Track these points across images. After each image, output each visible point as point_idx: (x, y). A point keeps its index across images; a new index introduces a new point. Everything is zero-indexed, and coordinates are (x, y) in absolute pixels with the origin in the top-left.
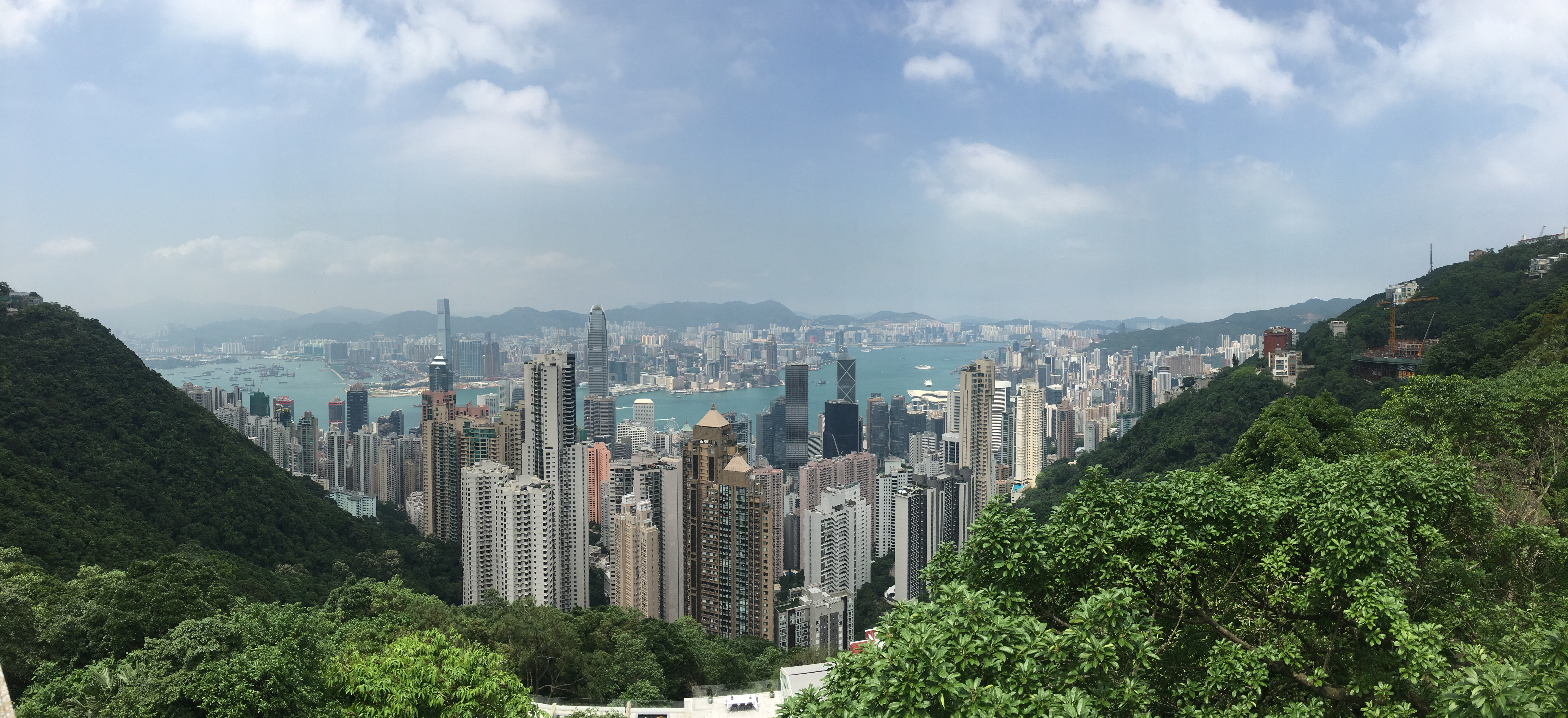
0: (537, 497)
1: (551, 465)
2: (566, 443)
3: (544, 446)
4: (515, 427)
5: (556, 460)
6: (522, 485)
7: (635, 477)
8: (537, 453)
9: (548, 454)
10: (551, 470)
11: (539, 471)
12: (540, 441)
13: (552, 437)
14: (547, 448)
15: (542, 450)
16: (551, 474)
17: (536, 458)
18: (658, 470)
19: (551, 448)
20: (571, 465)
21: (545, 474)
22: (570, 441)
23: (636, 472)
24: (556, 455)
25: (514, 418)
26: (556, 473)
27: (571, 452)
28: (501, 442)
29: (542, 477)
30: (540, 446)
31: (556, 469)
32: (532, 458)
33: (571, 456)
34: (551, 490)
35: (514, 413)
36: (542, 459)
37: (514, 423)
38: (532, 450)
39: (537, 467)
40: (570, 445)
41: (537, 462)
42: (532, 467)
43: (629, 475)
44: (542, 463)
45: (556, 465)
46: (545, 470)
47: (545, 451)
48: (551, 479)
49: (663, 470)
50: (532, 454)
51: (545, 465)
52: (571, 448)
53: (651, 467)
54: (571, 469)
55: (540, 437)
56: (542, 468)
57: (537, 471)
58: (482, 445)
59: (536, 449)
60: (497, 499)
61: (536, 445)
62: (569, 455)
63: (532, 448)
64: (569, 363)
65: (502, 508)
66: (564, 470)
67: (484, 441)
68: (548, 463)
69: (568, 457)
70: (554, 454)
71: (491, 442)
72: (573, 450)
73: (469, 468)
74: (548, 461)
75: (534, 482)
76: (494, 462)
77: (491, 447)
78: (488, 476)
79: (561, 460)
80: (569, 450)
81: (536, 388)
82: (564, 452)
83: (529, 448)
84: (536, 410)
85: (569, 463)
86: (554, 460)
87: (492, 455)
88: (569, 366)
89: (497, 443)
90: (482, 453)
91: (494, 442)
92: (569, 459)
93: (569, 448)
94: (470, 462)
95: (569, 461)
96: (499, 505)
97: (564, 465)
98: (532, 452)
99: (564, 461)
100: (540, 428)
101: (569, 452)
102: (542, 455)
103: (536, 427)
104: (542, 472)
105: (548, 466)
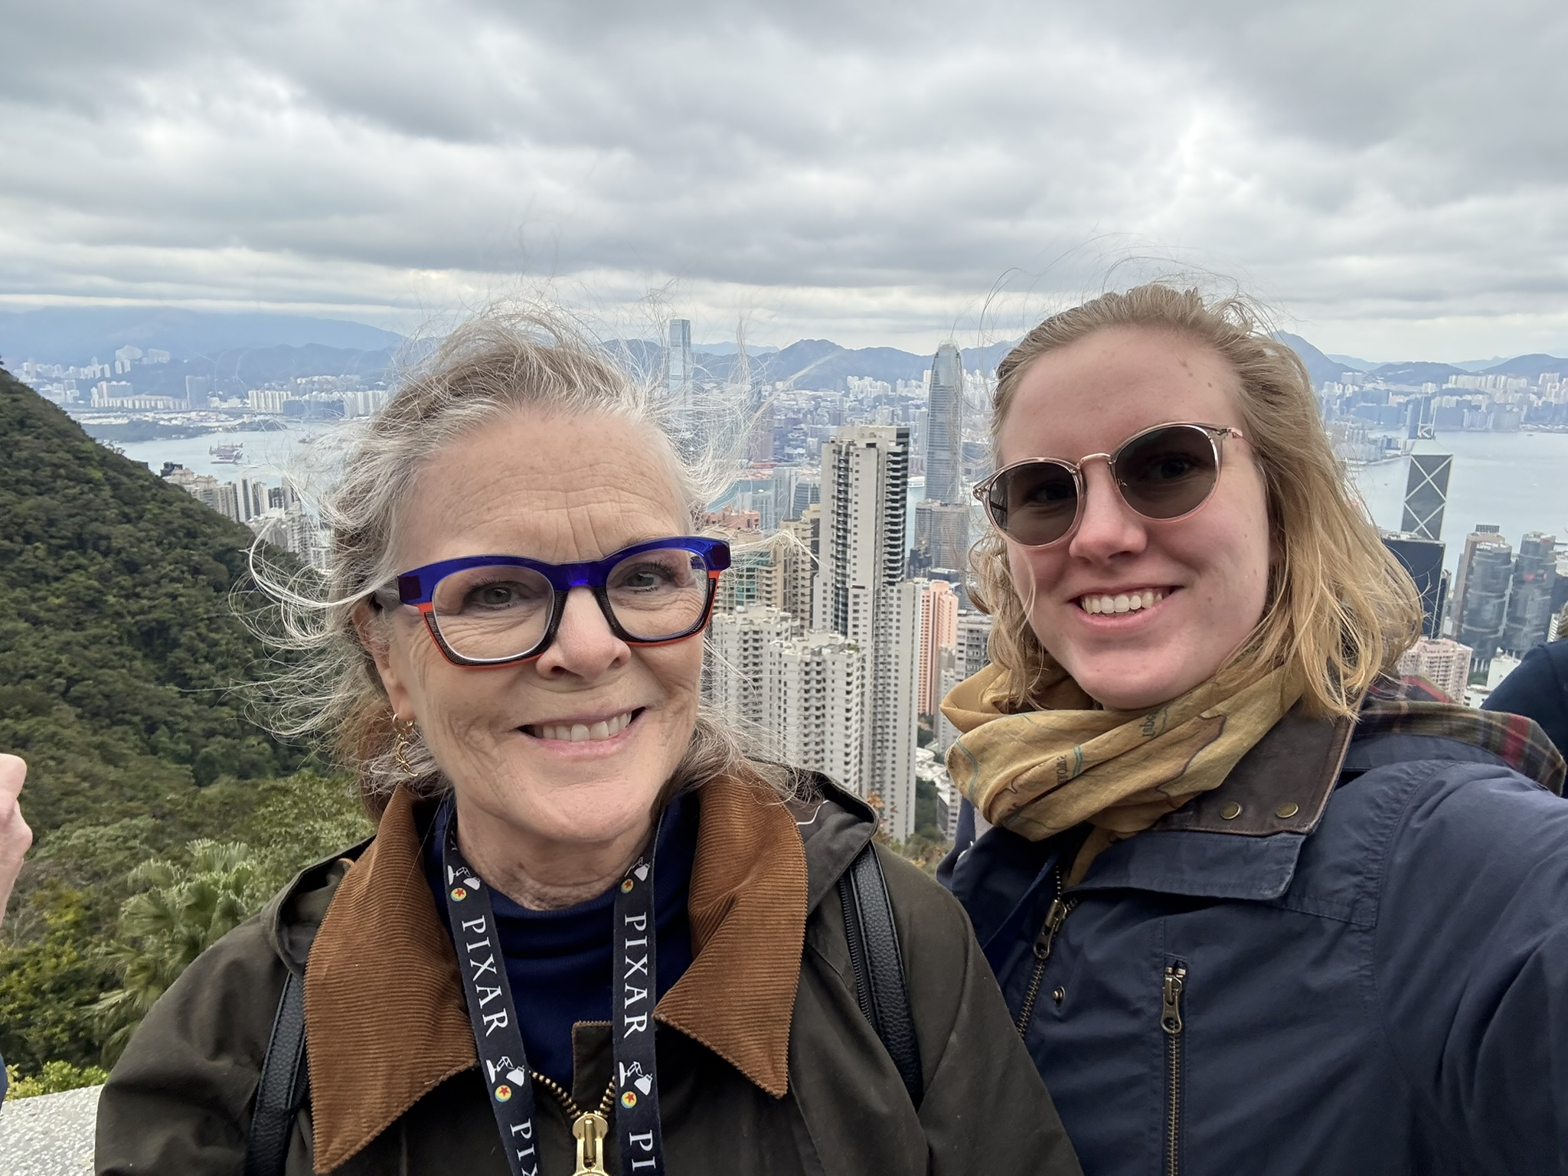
0: (838, 667)
1: (860, 615)
2: (888, 579)
3: (850, 584)
4: (801, 550)
5: (870, 607)
6: (813, 645)
8: (837, 595)
9: (856, 596)
10: (860, 623)
11: (841, 622)
12: (845, 575)
13: (864, 569)
14: (854, 587)
15: (847, 590)
16: (860, 630)
17: (837, 602)
19: (863, 588)
20: (894, 617)
21: (850, 630)
22: (894, 576)
24: (870, 599)
25: (800, 532)
26: (869, 630)
27: (895, 595)
28: (779, 574)
29: (845, 633)
30: (844, 582)
31: (869, 622)
32: (830, 603)
33: (895, 602)
34: (860, 655)
35: (800, 524)
36: (846, 605)
37: (801, 542)
38: (830, 588)
39: (837, 616)
40: (892, 584)
41: (837, 609)
42: (830, 617)
44: (846, 611)
45: (870, 614)
46: (850, 623)
47: (852, 592)
48: (860, 637)
50: (830, 595)
51: (851, 615)
52: (895, 588)
54: (894, 624)
55: (845, 567)
56: (845, 619)
57: (836, 624)
58: (749, 577)
59: (837, 588)
60: (772, 667)
61: (837, 581)
62: (892, 598)
63: (829, 585)
64: (898, 444)
65: (780, 681)
66: (882, 624)
67: (753, 570)
68: (856, 611)
69: (890, 602)
70: (866, 595)
71: (765, 574)
72: (899, 591)
73: (726, 615)
74: (856, 608)
75: (833, 642)
76: (768, 605)
77: (765, 581)
78: (757, 629)
79: (878, 606)
80: (892, 591)
81: (840, 484)
82: (883, 594)
83: (825, 584)
84: (838, 521)
85: (891, 613)
86: (866, 607)
87: (764, 594)
88: (899, 449)
89: (774, 574)
90: (748, 590)
91: (768, 572)
92: (891, 605)
93: (892, 587)
94: (727, 606)
95: (891, 609)
96: (776, 677)
97: (882, 616)
98: (829, 592)
99: (883, 609)
100: (844, 553)
101: (891, 594)
102: (846, 597)
103: (838, 551)
104: (846, 626)
105: (856, 615)
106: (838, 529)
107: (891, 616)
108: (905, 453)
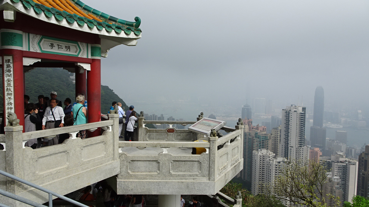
2: (299, 145)
4: (277, 136)
6: (278, 160)
7: (332, 165)
8: (286, 148)
9: (291, 149)
10: (292, 156)
12: (288, 144)
13: (293, 142)
14: (290, 147)
15: (288, 147)
16: (292, 158)
17: (285, 150)
18: (345, 164)
19: (292, 147)
22: (301, 145)
23: (333, 163)
25: (277, 132)
26: (294, 158)
27: (302, 150)
28: (271, 142)
29: (288, 159)
30: (287, 145)
32: (283, 150)
33: (302, 151)
35: (277, 131)
36: (288, 151)
37: (277, 135)
38: (284, 147)
39: (285, 154)
41: (285, 152)
42: (283, 154)
43: (330, 164)
44: (288, 153)
45: (294, 154)
48: (292, 160)
49: (347, 164)
50: (284, 148)
53: (341, 162)
54: (301, 157)
55: (288, 141)
56: (288, 155)
57: (285, 156)
58: (262, 142)
59: (285, 147)
60: (267, 165)
61: (286, 145)
62: (301, 150)
63: (284, 146)
64: (302, 111)
65: (269, 169)
66: (298, 157)
67: (263, 141)
68: (291, 153)
69: (300, 151)
70: (293, 149)
71: (266, 142)
72: (303, 149)
73: (256, 151)
74: (291, 152)
75: (284, 160)
76: (267, 150)
77: (266, 143)
78: (264, 155)
79: (297, 152)
80: (301, 149)
81: (287, 120)
82: (298, 149)
83: (282, 146)
84: (286, 130)
85: (300, 154)
86: (293, 152)
87: (266, 147)
88: (303, 112)
89: (269, 142)
90: (262, 146)
91: (267, 141)
92: (301, 152)
93: (301, 148)
94: (257, 149)
95: (300, 153)
96: (268, 168)
97: (298, 155)
98: (283, 147)
99: (298, 153)
100: (288, 138)
101: (300, 149)
102: (288, 149)
103: (286, 137)
104: (288, 157)
105: (291, 154)
106: (286, 132)
107: (300, 155)
108: (305, 113)
